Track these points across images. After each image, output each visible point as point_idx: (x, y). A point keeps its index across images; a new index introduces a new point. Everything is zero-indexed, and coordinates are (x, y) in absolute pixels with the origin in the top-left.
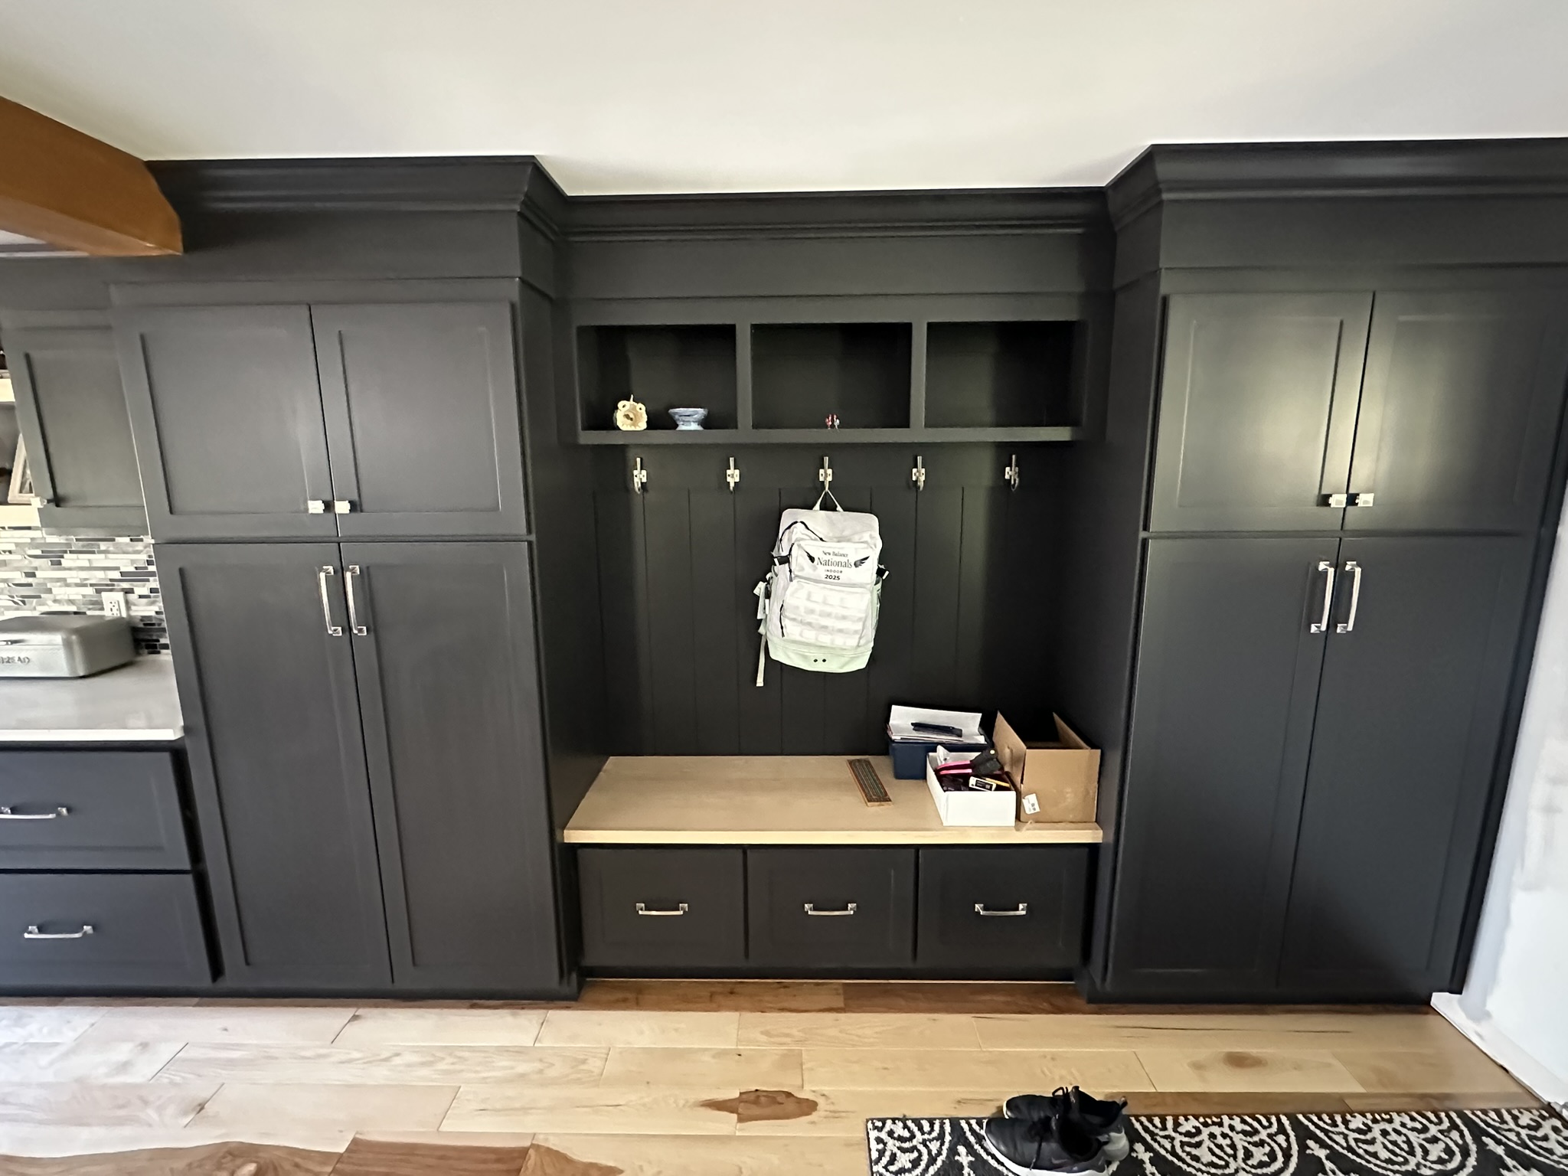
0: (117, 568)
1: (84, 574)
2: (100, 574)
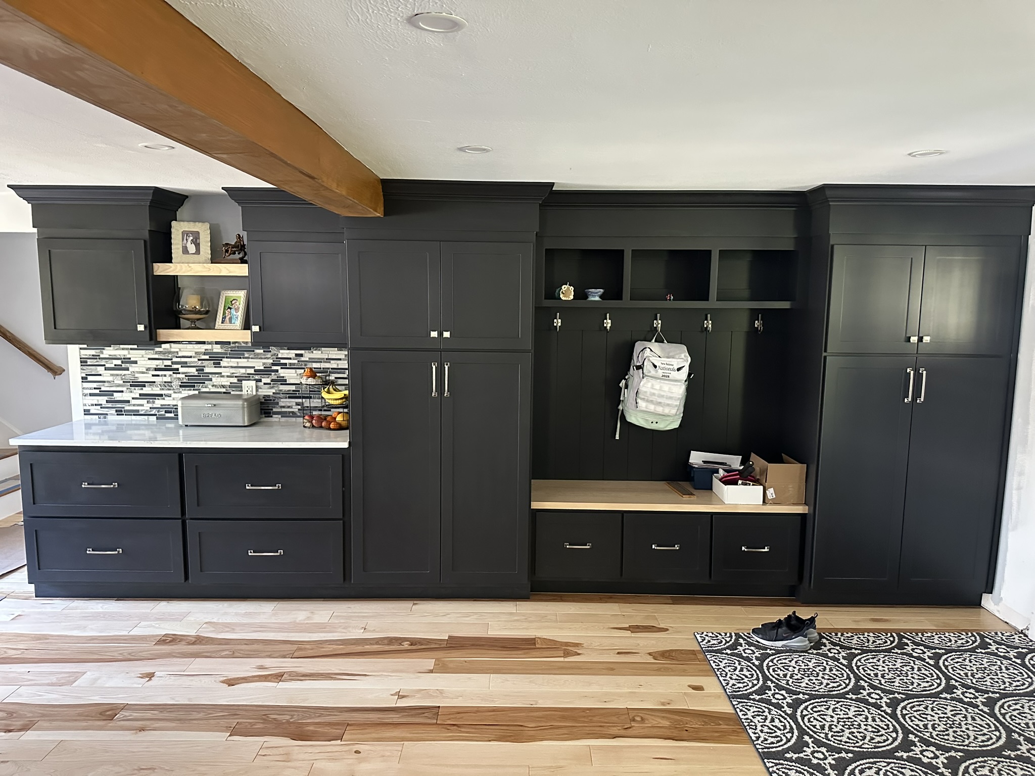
0: (254, 367)
1: (233, 370)
2: (243, 371)
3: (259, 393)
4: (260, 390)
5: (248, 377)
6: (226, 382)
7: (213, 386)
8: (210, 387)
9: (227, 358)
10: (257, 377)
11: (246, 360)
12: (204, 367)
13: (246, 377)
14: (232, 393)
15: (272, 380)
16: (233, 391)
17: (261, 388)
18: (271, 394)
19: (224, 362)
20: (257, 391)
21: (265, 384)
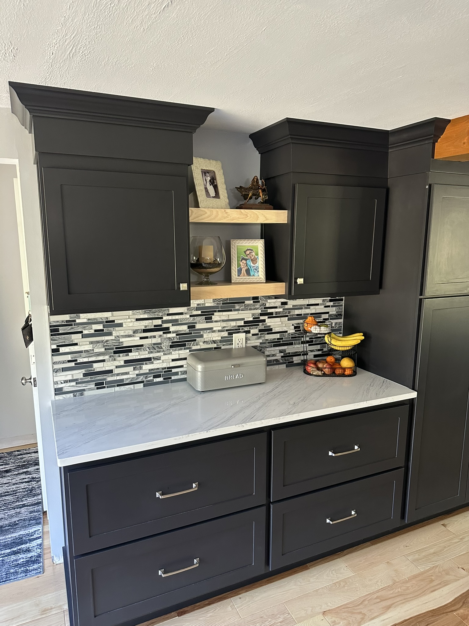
0: (243, 319)
1: (224, 324)
2: (233, 324)
3: (248, 345)
4: (248, 342)
5: (237, 330)
6: (217, 337)
7: (204, 342)
8: (201, 343)
9: (219, 311)
10: (246, 329)
11: (236, 312)
12: (196, 323)
13: (236, 330)
14: (223, 347)
15: (260, 331)
16: (224, 345)
17: (250, 340)
18: (258, 344)
19: (216, 316)
20: (246, 342)
21: (253, 335)
